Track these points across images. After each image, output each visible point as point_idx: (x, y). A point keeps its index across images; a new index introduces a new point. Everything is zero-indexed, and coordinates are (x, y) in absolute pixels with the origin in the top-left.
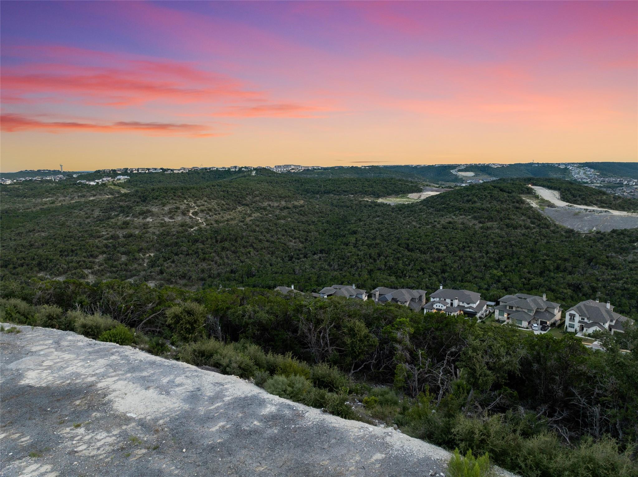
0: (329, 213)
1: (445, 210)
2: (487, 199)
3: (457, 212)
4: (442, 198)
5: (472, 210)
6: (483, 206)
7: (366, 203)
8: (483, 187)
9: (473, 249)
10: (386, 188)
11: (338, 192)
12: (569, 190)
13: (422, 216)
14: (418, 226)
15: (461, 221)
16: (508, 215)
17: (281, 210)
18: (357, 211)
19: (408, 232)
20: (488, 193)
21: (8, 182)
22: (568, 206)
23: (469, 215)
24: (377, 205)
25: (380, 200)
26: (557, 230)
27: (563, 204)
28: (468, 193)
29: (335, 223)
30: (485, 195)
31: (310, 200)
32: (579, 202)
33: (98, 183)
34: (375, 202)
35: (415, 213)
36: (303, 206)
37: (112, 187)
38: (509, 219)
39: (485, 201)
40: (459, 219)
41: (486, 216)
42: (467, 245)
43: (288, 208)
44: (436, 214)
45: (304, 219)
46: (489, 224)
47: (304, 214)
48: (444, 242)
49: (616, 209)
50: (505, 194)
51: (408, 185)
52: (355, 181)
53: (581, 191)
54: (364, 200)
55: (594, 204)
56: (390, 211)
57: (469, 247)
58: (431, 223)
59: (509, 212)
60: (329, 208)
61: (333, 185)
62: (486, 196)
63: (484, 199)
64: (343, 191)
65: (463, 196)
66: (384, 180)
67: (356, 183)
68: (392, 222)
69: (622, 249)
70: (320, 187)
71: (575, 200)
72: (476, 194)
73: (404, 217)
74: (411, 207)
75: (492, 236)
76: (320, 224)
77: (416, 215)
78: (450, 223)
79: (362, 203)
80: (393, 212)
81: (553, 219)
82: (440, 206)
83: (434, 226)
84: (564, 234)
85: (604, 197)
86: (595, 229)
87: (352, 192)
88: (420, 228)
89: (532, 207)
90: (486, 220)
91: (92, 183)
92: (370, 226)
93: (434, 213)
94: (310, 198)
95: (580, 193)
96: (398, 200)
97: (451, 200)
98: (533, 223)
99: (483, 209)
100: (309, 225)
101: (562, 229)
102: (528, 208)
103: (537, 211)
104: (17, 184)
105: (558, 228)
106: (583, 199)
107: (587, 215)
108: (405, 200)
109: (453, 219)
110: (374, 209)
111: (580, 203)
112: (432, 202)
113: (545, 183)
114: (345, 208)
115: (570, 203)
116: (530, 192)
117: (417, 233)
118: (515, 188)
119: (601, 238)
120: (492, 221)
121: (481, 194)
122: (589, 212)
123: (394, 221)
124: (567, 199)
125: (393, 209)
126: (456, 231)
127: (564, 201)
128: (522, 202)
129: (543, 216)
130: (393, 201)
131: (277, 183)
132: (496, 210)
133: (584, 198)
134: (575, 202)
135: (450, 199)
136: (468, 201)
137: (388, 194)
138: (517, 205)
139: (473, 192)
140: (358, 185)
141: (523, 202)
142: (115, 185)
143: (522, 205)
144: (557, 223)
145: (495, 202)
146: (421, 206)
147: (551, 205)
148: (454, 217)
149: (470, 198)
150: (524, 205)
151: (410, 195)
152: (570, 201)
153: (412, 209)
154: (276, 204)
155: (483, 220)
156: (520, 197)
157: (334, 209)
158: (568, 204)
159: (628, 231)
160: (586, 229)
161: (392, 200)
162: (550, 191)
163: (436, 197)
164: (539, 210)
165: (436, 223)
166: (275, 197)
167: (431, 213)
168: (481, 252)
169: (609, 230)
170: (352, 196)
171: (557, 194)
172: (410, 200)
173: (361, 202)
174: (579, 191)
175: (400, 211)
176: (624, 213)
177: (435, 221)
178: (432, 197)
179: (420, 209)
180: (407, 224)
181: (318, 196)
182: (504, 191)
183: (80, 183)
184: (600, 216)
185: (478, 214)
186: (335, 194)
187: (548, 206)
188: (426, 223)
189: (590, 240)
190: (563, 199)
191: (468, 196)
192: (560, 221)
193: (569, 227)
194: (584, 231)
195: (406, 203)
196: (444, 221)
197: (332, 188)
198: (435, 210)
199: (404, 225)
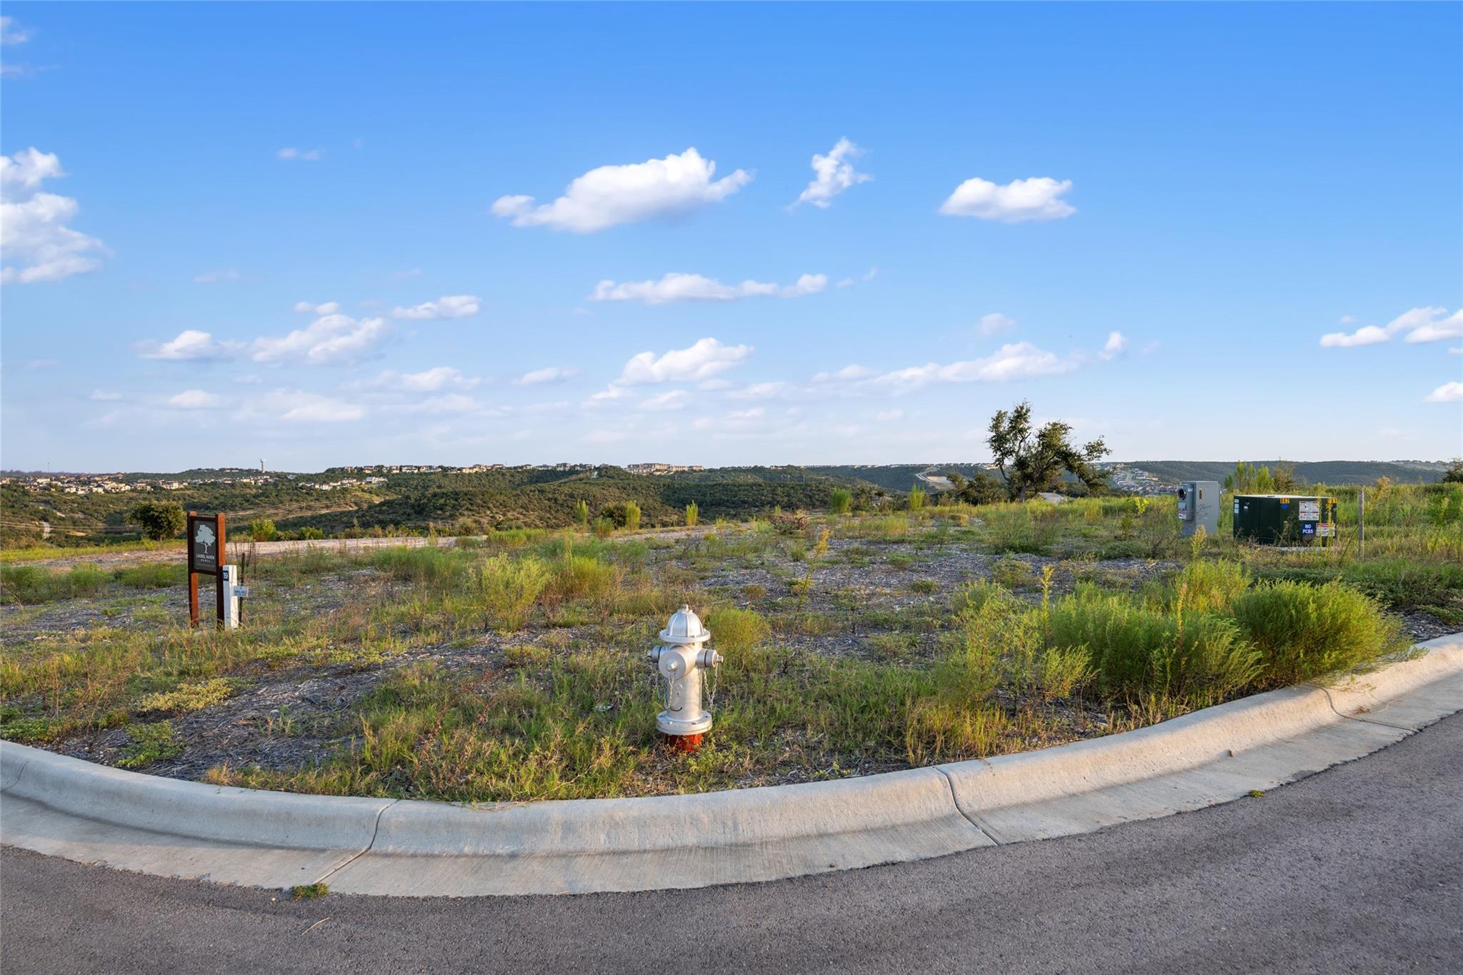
10: (810, 497)
21: (174, 485)
33: (335, 487)
37: (359, 494)
52: (760, 485)
66: (807, 485)
67: (763, 490)
91: (325, 487)
104: (189, 489)
140: (765, 492)
142: (363, 490)
183: (302, 488)
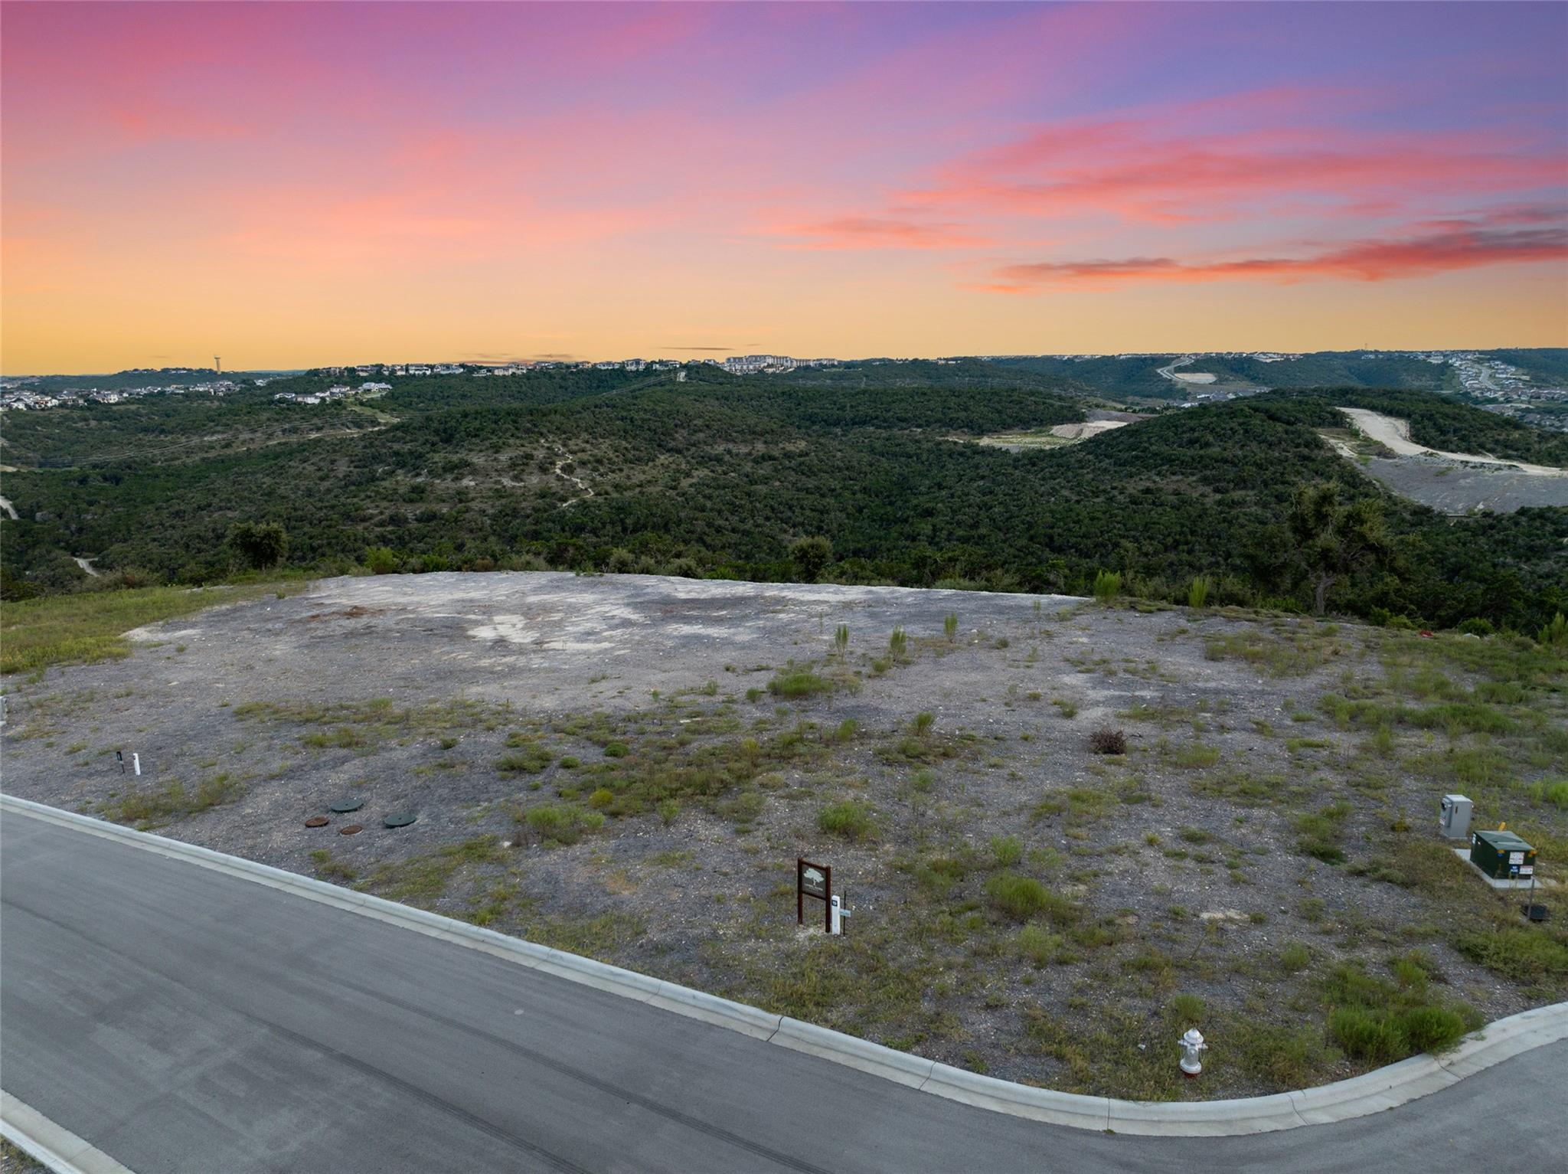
0: (868, 469)
1: (1138, 463)
2: (1237, 438)
3: (1165, 468)
4: (1131, 436)
5: (1199, 462)
6: (1226, 454)
7: (952, 446)
8: (1229, 410)
9: (1197, 547)
10: (999, 412)
11: (885, 421)
12: (1431, 418)
13: (1083, 475)
14: (1075, 498)
15: (1173, 486)
16: (1282, 474)
17: (756, 461)
18: (930, 465)
19: (1051, 511)
20: (1240, 424)
21: (112, 397)
22: (1425, 454)
23: (1193, 474)
24: (979, 453)
25: (985, 441)
26: (1394, 508)
27: (1416, 450)
28: (1193, 423)
29: (881, 493)
30: (1231, 429)
31: (822, 440)
32: (1452, 446)
33: (323, 399)
34: (972, 445)
35: (1068, 469)
36: (807, 454)
37: (357, 409)
38: (1283, 483)
39: (1230, 444)
40: (1168, 484)
41: (1231, 476)
42: (1182, 539)
43: (771, 458)
44: (1115, 472)
45: (811, 483)
46: (1237, 495)
47: (811, 473)
48: (1132, 533)
49: (1539, 462)
50: (1280, 427)
51: (1052, 405)
52: (924, 394)
53: (1460, 421)
54: (947, 441)
55: (1489, 451)
56: (1009, 465)
57: (1187, 543)
58: (1104, 491)
59: (1285, 468)
60: (867, 458)
61: (873, 405)
62: (1234, 432)
63: (1230, 438)
64: (898, 419)
65: (1180, 430)
66: (995, 394)
67: (929, 401)
68: (1014, 490)
69: (1531, 548)
70: (843, 408)
71: (1444, 442)
72: (1211, 426)
73: (1043, 479)
74: (1058, 458)
75: (1242, 520)
76: (847, 494)
77: (1070, 474)
78: (1148, 491)
79: (944, 447)
80: (1016, 468)
81: (1387, 484)
82: (1126, 454)
83: (1111, 499)
84: (1408, 517)
85: (1516, 435)
86: (1481, 506)
87: (920, 422)
88: (1078, 502)
89: (1341, 457)
90: (1232, 485)
91: (311, 400)
92: (964, 498)
93: (1112, 469)
94: (819, 436)
95: (1458, 425)
96: (1028, 439)
97: (1153, 440)
99: (1225, 461)
100: (823, 496)
101: (1405, 507)
102: (1330, 458)
103: (1351, 465)
104: (133, 403)
105: (1396, 504)
106: (1463, 439)
107: (1465, 476)
108: (1044, 439)
109: (1154, 482)
110: (972, 462)
111: (1454, 447)
112: (1108, 445)
113: (1376, 402)
114: (903, 459)
115: (1433, 447)
116: (1339, 423)
117: (1073, 514)
118: (1303, 412)
119: (1492, 527)
120: (1244, 488)
121: (1223, 426)
122: (1473, 467)
123: (1019, 487)
124: (1425, 439)
125: (1016, 460)
126: (1160, 510)
127: (1417, 443)
128: (1317, 446)
129: (1362, 476)
130: (1014, 442)
131: (740, 399)
132: (1255, 464)
133: (1464, 435)
134: (1444, 446)
135: (1149, 438)
136: (1192, 442)
137: (1004, 426)
138: (1306, 451)
139: (1206, 421)
140: (932, 404)
141: (1319, 445)
142: (362, 404)
143: (1316, 451)
144: (1395, 493)
145: (1254, 446)
146: (1081, 455)
147: (1385, 453)
148: (1158, 479)
149: (1196, 434)
150: (1322, 452)
151: (1056, 429)
152: (1433, 442)
153: (1060, 461)
154: (744, 449)
155: (1223, 484)
156: (1312, 433)
157: (879, 460)
158: (1425, 449)
159: (1556, 511)
160: (1460, 506)
161: (1014, 440)
162: (1387, 419)
163: (1118, 434)
164: (1356, 464)
165: (1116, 492)
166: (742, 432)
167: (1105, 469)
168: (1214, 554)
169: (1512, 510)
170: (919, 430)
171: (1402, 426)
172: (1056, 440)
173: (940, 443)
174: (1454, 419)
175: (1034, 465)
176: (1553, 472)
177: (1113, 488)
178: (1110, 432)
179: (1080, 461)
180: (1049, 494)
181: (838, 431)
182: (1279, 420)
183: (280, 401)
184: (1496, 478)
185: (1214, 472)
186: (878, 427)
187: (1379, 455)
188: (1093, 492)
189: (1466, 530)
190: (1417, 437)
191: (1193, 430)
192: (1402, 489)
193: (1422, 502)
194: (1456, 512)
195: (1048, 447)
196: (1134, 487)
197: (870, 411)
198: (1115, 464)
199: (1042, 496)
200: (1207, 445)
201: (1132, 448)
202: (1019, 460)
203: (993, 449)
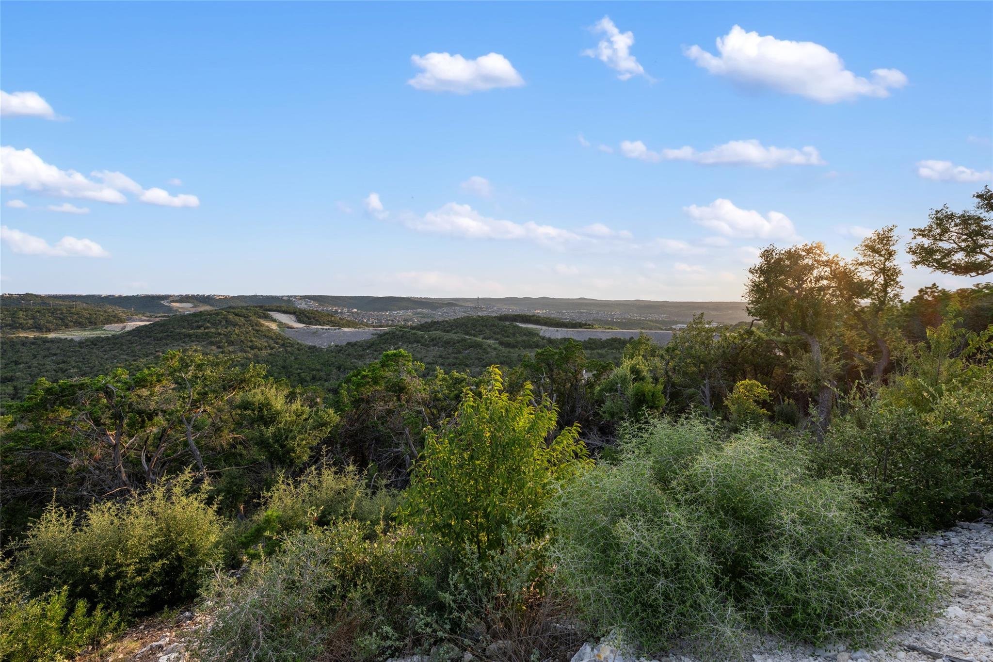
1: (169, 338)
2: (222, 324)
4: (162, 327)
5: (206, 335)
6: (219, 331)
7: (24, 339)
12: (302, 313)
13: (134, 347)
16: (250, 338)
20: (222, 319)
22: (305, 326)
24: (48, 342)
25: (51, 336)
27: (301, 326)
32: (313, 323)
34: (42, 338)
35: (122, 344)
38: (251, 341)
39: (219, 327)
40: (191, 346)
41: (224, 341)
44: (156, 343)
46: (231, 348)
49: (345, 327)
50: (242, 319)
51: (101, 315)
54: (19, 336)
56: (75, 346)
59: (249, 335)
62: (221, 322)
63: (219, 324)
65: (190, 323)
66: (57, 309)
68: (84, 359)
71: (310, 322)
72: (206, 320)
74: (114, 341)
77: (124, 347)
79: (15, 340)
80: (81, 348)
81: (295, 338)
82: (161, 335)
84: (309, 350)
86: (332, 343)
89: (273, 330)
93: (153, 343)
95: (312, 316)
96: (86, 333)
97: (175, 328)
98: (277, 343)
99: (220, 334)
101: (305, 346)
102: (267, 330)
103: (279, 332)
105: (301, 346)
106: (316, 321)
107: (323, 333)
108: (98, 332)
110: (43, 347)
111: (315, 324)
112: (145, 332)
113: (278, 309)
115: (306, 324)
116: (267, 317)
119: (344, 350)
122: (324, 330)
125: (80, 343)
127: (301, 323)
129: (285, 336)
132: (235, 334)
135: (173, 327)
136: (199, 327)
137: (66, 326)
138: (257, 328)
139: (203, 317)
141: (262, 325)
143: (262, 328)
144: (300, 342)
145: (232, 327)
146: (129, 338)
147: (291, 328)
148: (184, 345)
149: (200, 323)
150: (264, 328)
151: (106, 327)
152: (304, 322)
156: (257, 321)
160: (325, 344)
161: (76, 334)
162: (286, 315)
163: (152, 326)
164: (281, 332)
167: (148, 343)
171: (293, 317)
172: (108, 332)
173: (12, 338)
175: (95, 345)
176: (350, 329)
178: (146, 326)
179: (129, 341)
182: (240, 316)
184: (336, 333)
187: (288, 328)
190: (299, 321)
191: (196, 321)
192: (301, 340)
193: (311, 344)
194: (324, 346)
195: (103, 336)
198: (154, 340)
200: (208, 328)
201: (162, 332)
202: (83, 343)
203: (61, 339)
